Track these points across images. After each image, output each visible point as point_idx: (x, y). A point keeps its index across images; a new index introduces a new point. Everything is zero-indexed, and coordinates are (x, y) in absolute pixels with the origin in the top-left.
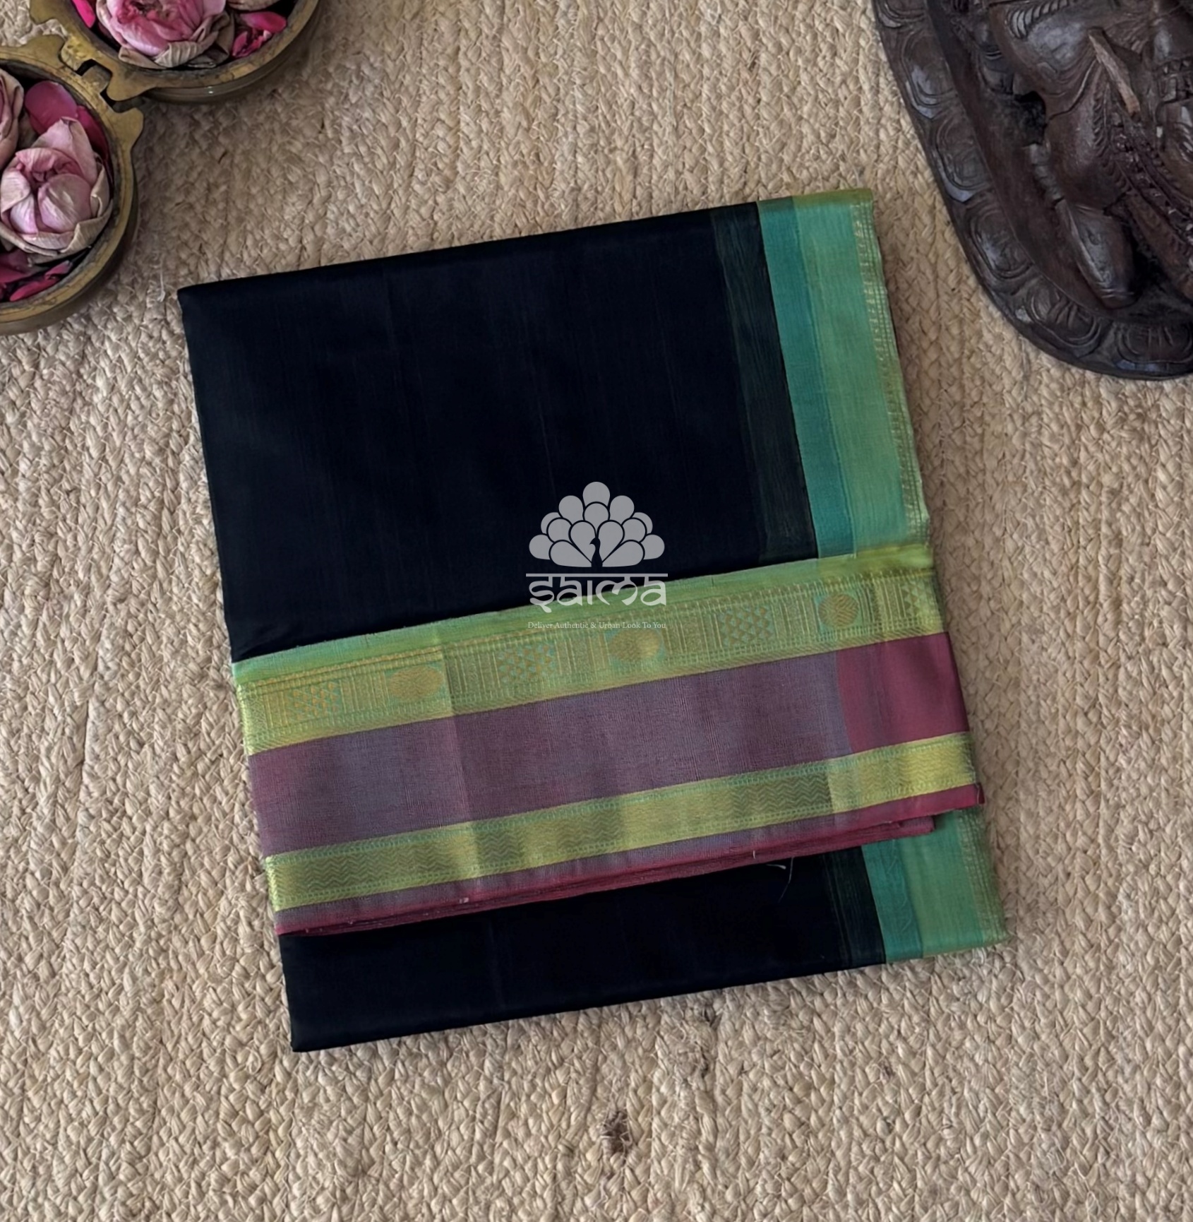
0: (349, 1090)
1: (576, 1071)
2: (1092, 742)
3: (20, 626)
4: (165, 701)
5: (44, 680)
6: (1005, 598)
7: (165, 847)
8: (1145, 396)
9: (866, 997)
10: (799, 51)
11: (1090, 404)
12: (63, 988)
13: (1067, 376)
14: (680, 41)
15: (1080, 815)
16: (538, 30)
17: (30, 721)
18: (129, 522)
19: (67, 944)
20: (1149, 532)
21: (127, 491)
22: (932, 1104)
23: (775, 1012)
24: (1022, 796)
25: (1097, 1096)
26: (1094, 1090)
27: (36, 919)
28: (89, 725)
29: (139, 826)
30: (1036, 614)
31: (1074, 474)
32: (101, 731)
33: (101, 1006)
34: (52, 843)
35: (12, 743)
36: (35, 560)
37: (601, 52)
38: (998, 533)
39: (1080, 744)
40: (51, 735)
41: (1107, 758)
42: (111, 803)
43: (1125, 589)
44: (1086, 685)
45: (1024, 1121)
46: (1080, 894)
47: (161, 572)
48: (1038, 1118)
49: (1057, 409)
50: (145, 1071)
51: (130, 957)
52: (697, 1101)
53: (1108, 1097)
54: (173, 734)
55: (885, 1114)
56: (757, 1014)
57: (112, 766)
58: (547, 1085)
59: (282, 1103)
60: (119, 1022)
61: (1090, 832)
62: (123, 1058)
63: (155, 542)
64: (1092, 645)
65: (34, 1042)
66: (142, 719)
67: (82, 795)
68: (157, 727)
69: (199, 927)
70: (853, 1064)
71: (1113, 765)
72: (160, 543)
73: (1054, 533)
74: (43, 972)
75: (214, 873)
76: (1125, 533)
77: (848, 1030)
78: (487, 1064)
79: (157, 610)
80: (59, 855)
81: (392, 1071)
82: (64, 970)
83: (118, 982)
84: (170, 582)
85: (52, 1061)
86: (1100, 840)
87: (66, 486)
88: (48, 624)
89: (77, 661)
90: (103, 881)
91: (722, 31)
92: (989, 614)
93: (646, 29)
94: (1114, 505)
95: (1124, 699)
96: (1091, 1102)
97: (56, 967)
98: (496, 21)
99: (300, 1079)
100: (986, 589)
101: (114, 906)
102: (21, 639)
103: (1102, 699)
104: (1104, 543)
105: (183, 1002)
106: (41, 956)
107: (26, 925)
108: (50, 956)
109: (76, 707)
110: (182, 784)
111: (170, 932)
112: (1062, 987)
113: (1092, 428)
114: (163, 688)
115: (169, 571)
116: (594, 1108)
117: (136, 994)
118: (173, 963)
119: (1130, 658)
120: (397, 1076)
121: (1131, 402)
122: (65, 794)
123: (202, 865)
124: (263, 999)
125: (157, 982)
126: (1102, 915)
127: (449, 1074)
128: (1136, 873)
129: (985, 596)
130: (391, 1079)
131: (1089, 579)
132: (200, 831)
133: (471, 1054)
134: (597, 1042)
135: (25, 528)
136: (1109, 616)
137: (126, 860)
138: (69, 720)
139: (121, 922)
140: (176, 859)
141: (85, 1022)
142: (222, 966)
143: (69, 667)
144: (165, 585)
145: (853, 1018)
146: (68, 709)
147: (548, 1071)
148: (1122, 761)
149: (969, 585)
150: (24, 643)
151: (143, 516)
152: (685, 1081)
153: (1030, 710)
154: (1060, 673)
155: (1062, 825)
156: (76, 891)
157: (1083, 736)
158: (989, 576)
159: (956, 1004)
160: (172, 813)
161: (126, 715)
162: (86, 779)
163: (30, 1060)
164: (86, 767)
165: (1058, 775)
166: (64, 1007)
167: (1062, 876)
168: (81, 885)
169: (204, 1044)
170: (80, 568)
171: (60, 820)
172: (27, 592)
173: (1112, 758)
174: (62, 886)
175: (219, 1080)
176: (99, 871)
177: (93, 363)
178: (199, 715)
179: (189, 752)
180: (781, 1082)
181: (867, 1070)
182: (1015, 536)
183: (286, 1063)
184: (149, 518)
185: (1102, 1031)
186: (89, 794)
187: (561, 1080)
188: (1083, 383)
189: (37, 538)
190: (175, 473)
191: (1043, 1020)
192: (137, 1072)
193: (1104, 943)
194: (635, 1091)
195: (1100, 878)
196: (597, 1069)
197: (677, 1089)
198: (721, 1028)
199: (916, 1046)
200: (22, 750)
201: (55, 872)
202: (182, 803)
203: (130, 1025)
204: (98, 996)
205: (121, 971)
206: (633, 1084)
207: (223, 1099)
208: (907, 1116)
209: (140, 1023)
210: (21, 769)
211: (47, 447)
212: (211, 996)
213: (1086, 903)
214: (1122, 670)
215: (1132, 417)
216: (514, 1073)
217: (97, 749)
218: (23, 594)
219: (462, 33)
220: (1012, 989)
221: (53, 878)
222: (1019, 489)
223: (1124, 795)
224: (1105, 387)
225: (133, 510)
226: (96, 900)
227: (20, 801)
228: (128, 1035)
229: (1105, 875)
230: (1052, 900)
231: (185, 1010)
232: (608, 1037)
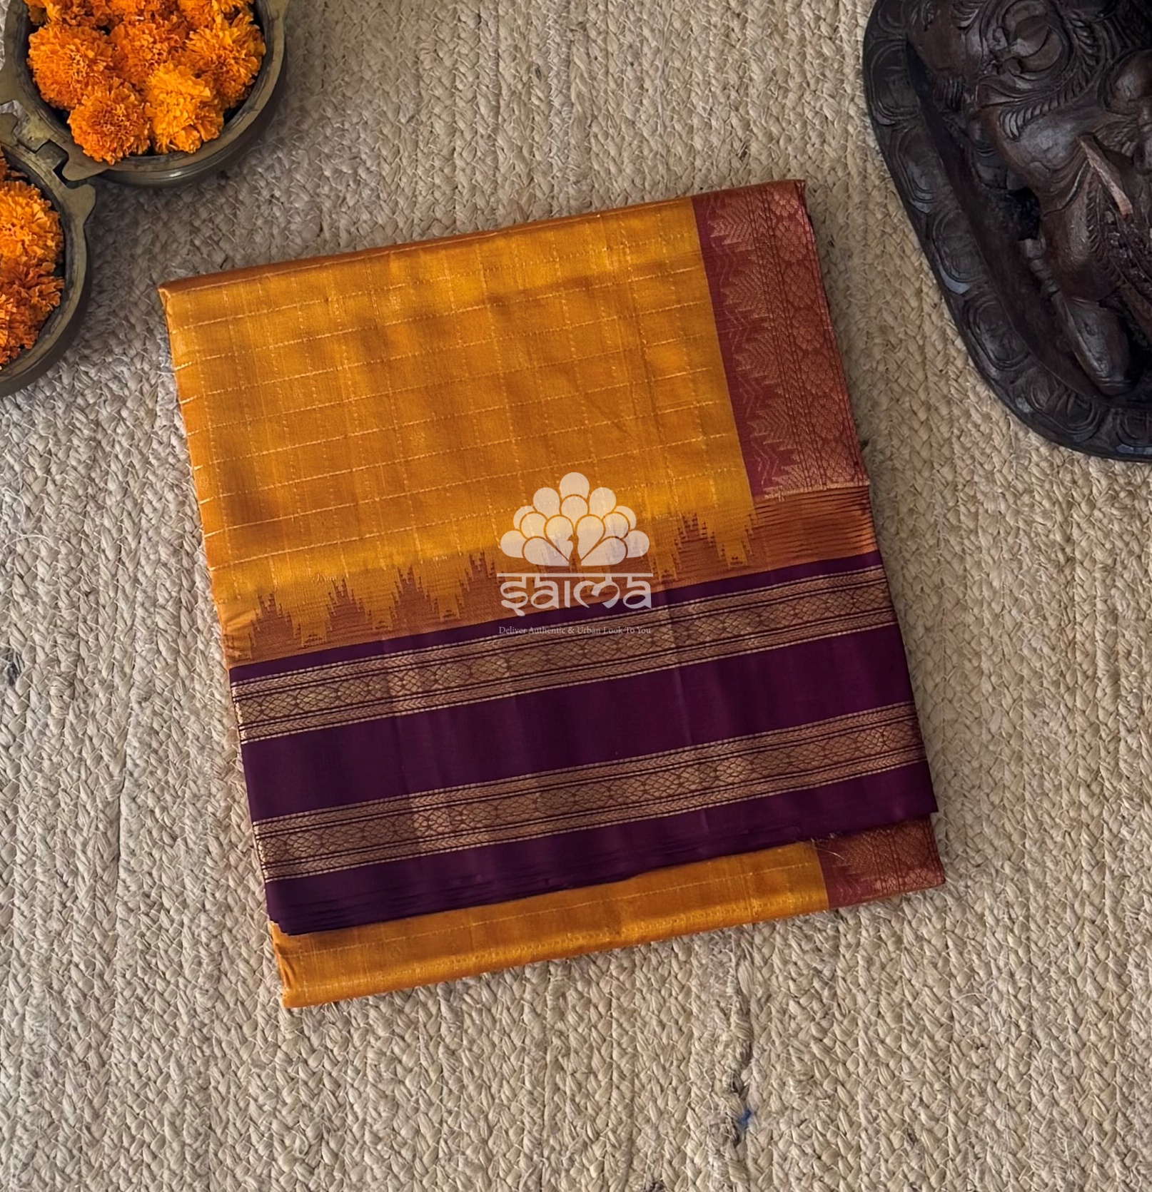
0: (395, 1169)
1: (613, 1146)
2: (1096, 813)
3: (47, 725)
4: (195, 795)
5: (75, 777)
6: (1005, 673)
7: (204, 940)
8: (1134, 475)
9: (887, 1065)
10: (789, 139)
11: (1080, 482)
12: (113, 1079)
13: (1056, 452)
14: (671, 134)
15: (1086, 887)
16: (533, 129)
17: (65, 817)
18: (149, 622)
19: (115, 1035)
20: (1144, 607)
21: (145, 592)
22: (956, 1170)
23: (800, 1082)
24: (1029, 866)
25: (1117, 1159)
26: (1113, 1155)
27: (84, 1009)
28: (122, 822)
29: (177, 918)
30: (1037, 688)
31: (1068, 550)
32: (134, 827)
33: (151, 1096)
34: (93, 936)
35: (48, 839)
36: (59, 662)
37: (595, 149)
38: (997, 609)
39: (1084, 816)
40: (85, 829)
41: (1110, 830)
42: (148, 896)
43: (1122, 665)
44: (1089, 760)
45: (1047, 1185)
46: (1090, 964)
47: (183, 671)
48: (1060, 1182)
49: (1047, 486)
50: (197, 1156)
51: (175, 1046)
52: (731, 1171)
53: (1128, 1161)
54: (205, 828)
55: (912, 1179)
56: (783, 1084)
57: (147, 861)
58: (585, 1161)
59: (331, 1184)
60: (167, 1110)
61: (1097, 901)
62: (175, 1146)
63: (175, 641)
64: (1093, 719)
65: (88, 1129)
66: (173, 814)
67: (120, 890)
68: (187, 821)
69: (240, 1015)
70: (877, 1132)
71: (1116, 836)
72: (180, 642)
73: (1051, 609)
74: (93, 1060)
75: (252, 962)
76: (1120, 608)
77: (871, 1097)
78: (526, 1142)
79: (182, 709)
80: (101, 948)
81: (436, 1150)
82: (113, 1060)
83: (165, 1070)
84: (193, 679)
85: (107, 1150)
86: (1107, 912)
87: (85, 588)
88: (74, 722)
89: (106, 758)
90: (145, 972)
91: (714, 122)
92: (990, 689)
93: (639, 125)
94: (1108, 581)
95: (1125, 772)
96: (1111, 1166)
97: (105, 1057)
98: (491, 120)
99: (347, 1160)
100: (985, 665)
101: (157, 998)
102: (50, 739)
103: (1103, 773)
104: (1101, 619)
105: (229, 1088)
106: (89, 1046)
107: (74, 1015)
108: (98, 1046)
109: (108, 803)
110: (216, 876)
111: (212, 1021)
112: (1077, 1054)
113: (1083, 505)
114: (191, 783)
115: (191, 669)
116: (631, 1180)
117: (184, 1083)
118: (216, 1050)
119: (1129, 731)
120: (441, 1155)
121: (1121, 481)
122: (104, 887)
123: (240, 955)
124: (306, 1083)
125: (202, 1069)
126: (1112, 985)
127: (491, 1152)
128: (1144, 943)
129: (986, 672)
130: (436, 1159)
131: (1087, 655)
132: (237, 921)
133: (511, 1132)
134: (631, 1116)
135: (47, 629)
136: (1108, 690)
137: (166, 952)
138: (101, 816)
139: (165, 1012)
140: (215, 950)
141: (137, 1111)
142: (265, 1052)
143: (98, 763)
144: (187, 682)
145: (875, 1086)
146: (100, 806)
147: (585, 1145)
148: (1124, 832)
149: (970, 661)
150: (53, 741)
151: (163, 617)
152: (718, 1151)
153: (1035, 783)
154: (1062, 748)
155: (1070, 895)
156: (119, 983)
157: (1087, 808)
158: (990, 652)
159: (976, 1071)
160: (208, 906)
161: (157, 811)
162: (123, 874)
163: (85, 1148)
164: (122, 862)
165: (1063, 846)
166: (116, 1096)
167: (1072, 945)
168: (124, 976)
169: (252, 1129)
170: (103, 667)
171: (101, 914)
172: (53, 691)
173: (1115, 831)
174: (106, 977)
175: (268, 1164)
176: (140, 962)
177: (104, 466)
178: (229, 808)
179: (221, 845)
180: (809, 1151)
181: (892, 1136)
182: (1014, 612)
183: (332, 1145)
184: (168, 618)
185: (1118, 1096)
186: (127, 888)
187: (598, 1153)
188: (1072, 462)
189: (59, 641)
190: (190, 572)
191: (1061, 1087)
192: (188, 1157)
193: (1115, 1009)
194: (670, 1163)
195: (1108, 948)
196: (631, 1141)
197: (711, 1159)
198: (749, 1098)
199: (938, 1113)
200: (59, 846)
201: (98, 965)
202: (217, 895)
203: (179, 1113)
204: (146, 1084)
205: (167, 1060)
206: (668, 1156)
207: (274, 1182)
208: (933, 1180)
209: (188, 1110)
210: (58, 865)
211: (63, 550)
212: (255, 1082)
213: (1097, 971)
214: (1122, 743)
215: (1122, 495)
216: (553, 1149)
217: (132, 845)
218: (48, 693)
219: (458, 134)
220: (1030, 1055)
221: (97, 971)
222: (1015, 565)
223: (1128, 866)
224: (1094, 467)
225: (152, 610)
226: (139, 991)
227: (60, 895)
228: (178, 1123)
229: (1113, 945)
230: (1063, 968)
231: (231, 1096)
232: (642, 1109)
